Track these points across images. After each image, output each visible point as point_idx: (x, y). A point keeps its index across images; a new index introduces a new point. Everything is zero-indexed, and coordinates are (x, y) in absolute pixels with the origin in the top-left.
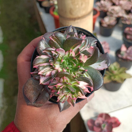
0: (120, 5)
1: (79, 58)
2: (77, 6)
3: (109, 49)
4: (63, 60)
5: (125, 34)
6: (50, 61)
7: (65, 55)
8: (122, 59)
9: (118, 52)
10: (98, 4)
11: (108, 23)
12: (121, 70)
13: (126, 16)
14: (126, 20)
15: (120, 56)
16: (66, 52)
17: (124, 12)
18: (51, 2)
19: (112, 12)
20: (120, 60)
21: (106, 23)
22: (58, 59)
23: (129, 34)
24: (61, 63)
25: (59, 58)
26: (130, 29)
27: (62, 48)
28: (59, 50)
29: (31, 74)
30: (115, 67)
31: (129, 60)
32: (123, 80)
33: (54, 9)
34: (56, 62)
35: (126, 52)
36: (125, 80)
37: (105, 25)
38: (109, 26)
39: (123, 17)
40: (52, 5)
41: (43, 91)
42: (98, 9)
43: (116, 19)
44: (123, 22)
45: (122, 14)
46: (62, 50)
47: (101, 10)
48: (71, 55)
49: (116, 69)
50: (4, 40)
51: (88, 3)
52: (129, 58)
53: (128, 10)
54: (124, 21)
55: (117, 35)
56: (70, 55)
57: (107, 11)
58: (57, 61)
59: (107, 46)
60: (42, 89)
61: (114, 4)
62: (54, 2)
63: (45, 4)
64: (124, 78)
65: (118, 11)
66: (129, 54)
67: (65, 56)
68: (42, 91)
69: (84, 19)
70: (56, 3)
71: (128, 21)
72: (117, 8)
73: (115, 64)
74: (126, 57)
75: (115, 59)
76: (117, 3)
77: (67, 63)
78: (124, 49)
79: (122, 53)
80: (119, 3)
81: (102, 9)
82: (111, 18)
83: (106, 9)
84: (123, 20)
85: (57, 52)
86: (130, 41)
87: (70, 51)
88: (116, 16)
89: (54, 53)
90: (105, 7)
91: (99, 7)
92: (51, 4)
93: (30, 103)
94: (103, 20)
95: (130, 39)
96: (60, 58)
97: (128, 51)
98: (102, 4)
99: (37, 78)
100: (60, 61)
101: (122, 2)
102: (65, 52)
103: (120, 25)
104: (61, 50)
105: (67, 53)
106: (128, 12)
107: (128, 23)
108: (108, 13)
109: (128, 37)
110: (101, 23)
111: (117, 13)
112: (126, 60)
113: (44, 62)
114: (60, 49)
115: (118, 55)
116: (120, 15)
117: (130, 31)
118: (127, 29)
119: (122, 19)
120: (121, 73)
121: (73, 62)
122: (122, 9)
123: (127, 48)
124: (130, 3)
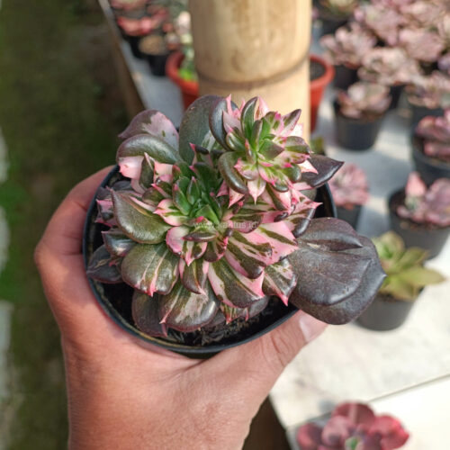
0: (402, 45)
3: (366, 189)
5: (419, 141)
8: (411, 221)
9: (397, 198)
11: (363, 105)
12: (408, 257)
13: (421, 81)
14: (423, 93)
15: (403, 212)
17: (414, 67)
18: (172, 38)
19: (377, 68)
20: (403, 225)
21: (354, 105)
23: (434, 141)
26: (434, 120)
30: (386, 249)
31: (435, 224)
32: (415, 290)
35: (423, 199)
36: (421, 290)
37: (351, 112)
38: (366, 113)
39: (411, 85)
42: (329, 59)
43: (389, 90)
44: (414, 101)
45: (409, 74)
47: (337, 64)
49: (390, 256)
52: (433, 217)
53: (428, 62)
54: (415, 97)
55: (393, 145)
57: (360, 66)
59: (361, 181)
61: (381, 43)
64: (418, 283)
65: (395, 65)
66: (433, 205)
71: (429, 97)
72: (391, 56)
73: (388, 238)
74: (424, 215)
75: (386, 222)
76: (391, 39)
78: (415, 188)
79: (409, 201)
80: (398, 39)
81: (342, 58)
82: (373, 87)
83: (353, 61)
84: (412, 94)
86: (435, 163)
88: (390, 80)
90: (352, 52)
92: (170, 45)
94: (347, 94)
95: (436, 156)
97: (431, 196)
98: (340, 44)
101: (407, 35)
103: (405, 113)
106: (429, 68)
107: (428, 103)
108: (362, 73)
109: (431, 149)
110: (338, 107)
111: (392, 73)
112: (425, 224)
115: (396, 208)
116: (403, 76)
117: (434, 127)
118: (426, 123)
119: (408, 89)
120: (407, 266)
122: (409, 57)
123: (428, 186)
124: (436, 37)
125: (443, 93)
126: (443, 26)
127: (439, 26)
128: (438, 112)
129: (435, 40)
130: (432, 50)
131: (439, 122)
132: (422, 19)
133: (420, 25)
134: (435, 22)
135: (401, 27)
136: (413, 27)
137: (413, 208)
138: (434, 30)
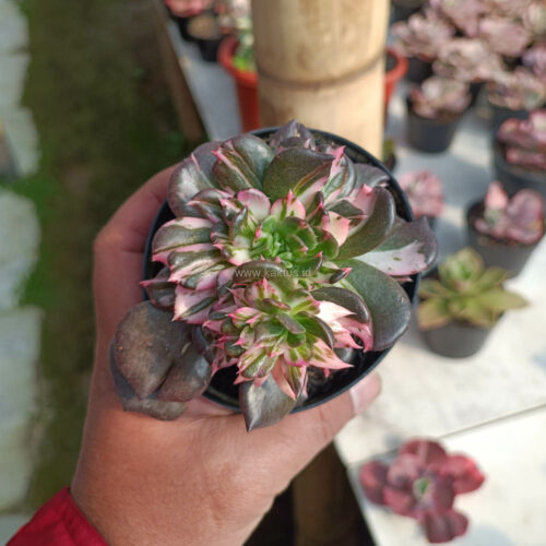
0: (482, 36)
1: (319, 227)
2: (327, 39)
3: (441, 199)
4: (263, 230)
5: (501, 147)
6: (216, 234)
7: (270, 214)
8: (491, 237)
9: (476, 210)
10: (402, 30)
11: (438, 104)
13: (504, 78)
14: (504, 92)
15: (482, 226)
16: (272, 202)
17: (495, 62)
18: (225, 21)
19: (455, 61)
20: (481, 241)
21: (428, 103)
22: (243, 227)
23: (517, 146)
24: (255, 245)
25: (246, 224)
26: (519, 124)
27: (260, 190)
28: (248, 196)
29: (142, 286)
30: (463, 268)
31: (516, 241)
32: (494, 316)
33: (235, 48)
34: (237, 239)
35: (505, 212)
36: (501, 315)
37: (425, 110)
38: (441, 112)
39: (492, 82)
40: (226, 32)
41: (185, 354)
42: (400, 50)
43: (468, 87)
44: (495, 101)
45: (490, 70)
46: (259, 197)
47: (411, 56)
48: (292, 213)
49: (467, 276)
50: (42, 163)
51: (368, 26)
52: (516, 233)
53: (511, 58)
54: (496, 95)
55: (471, 149)
56: (288, 214)
57: (435, 59)
58: (240, 233)
59: (436, 189)
60: (183, 346)
61: (459, 33)
62: (233, 21)
63: (200, 27)
64: (497, 308)
65: (474, 59)
66: (516, 220)
67: (271, 217)
68: (184, 350)
69: (352, 87)
70: (244, 23)
71: (511, 96)
72: (470, 48)
74: (506, 231)
75: (462, 237)
76: (471, 29)
77: (278, 244)
78: (496, 200)
79: (489, 213)
80: (478, 28)
81: (416, 49)
82: (450, 83)
83: (428, 52)
84: (492, 93)
85: (238, 205)
86: (518, 172)
87: (287, 198)
88: (469, 76)
89: (230, 206)
90: (426, 42)
91: (406, 44)
92: (222, 28)
93: (134, 403)
94: (420, 90)
95: (520, 165)
96: (250, 222)
97: (513, 209)
98: (413, 34)
99: (165, 300)
100: (251, 235)
101: (487, 26)
102: (269, 204)
103: (484, 112)
104: (254, 195)
105: (277, 208)
106: (513, 63)
107: (511, 103)
108: (438, 67)
109: (514, 156)
110: (411, 104)
111: (472, 67)
112: (506, 241)
113: (191, 240)
114: (252, 191)
115: (474, 221)
116: (484, 72)
117: (518, 132)
118: (509, 127)
119: (488, 88)
121: (298, 239)
122: (491, 50)
123: (510, 195)
124: (520, 29)
125: (529, 92)
126: (528, 17)
127: (524, 17)
128: (523, 115)
129: (519, 33)
130: (515, 43)
131: (523, 127)
132: (505, 8)
133: (503, 15)
134: (520, 12)
135: (482, 16)
136: (494, 16)
137: (492, 222)
138: (518, 20)
